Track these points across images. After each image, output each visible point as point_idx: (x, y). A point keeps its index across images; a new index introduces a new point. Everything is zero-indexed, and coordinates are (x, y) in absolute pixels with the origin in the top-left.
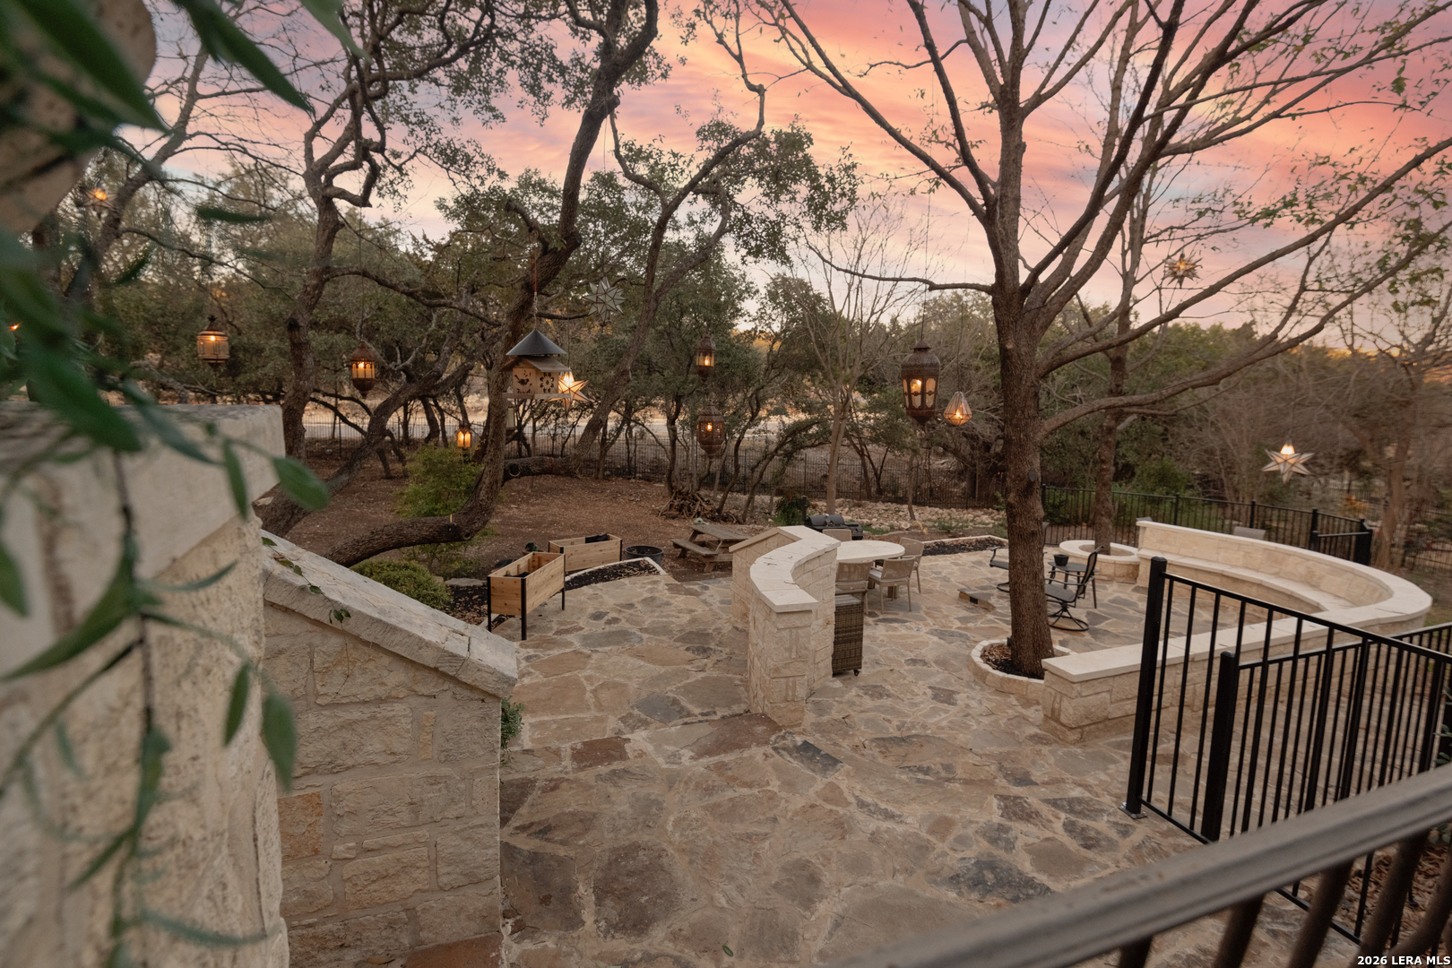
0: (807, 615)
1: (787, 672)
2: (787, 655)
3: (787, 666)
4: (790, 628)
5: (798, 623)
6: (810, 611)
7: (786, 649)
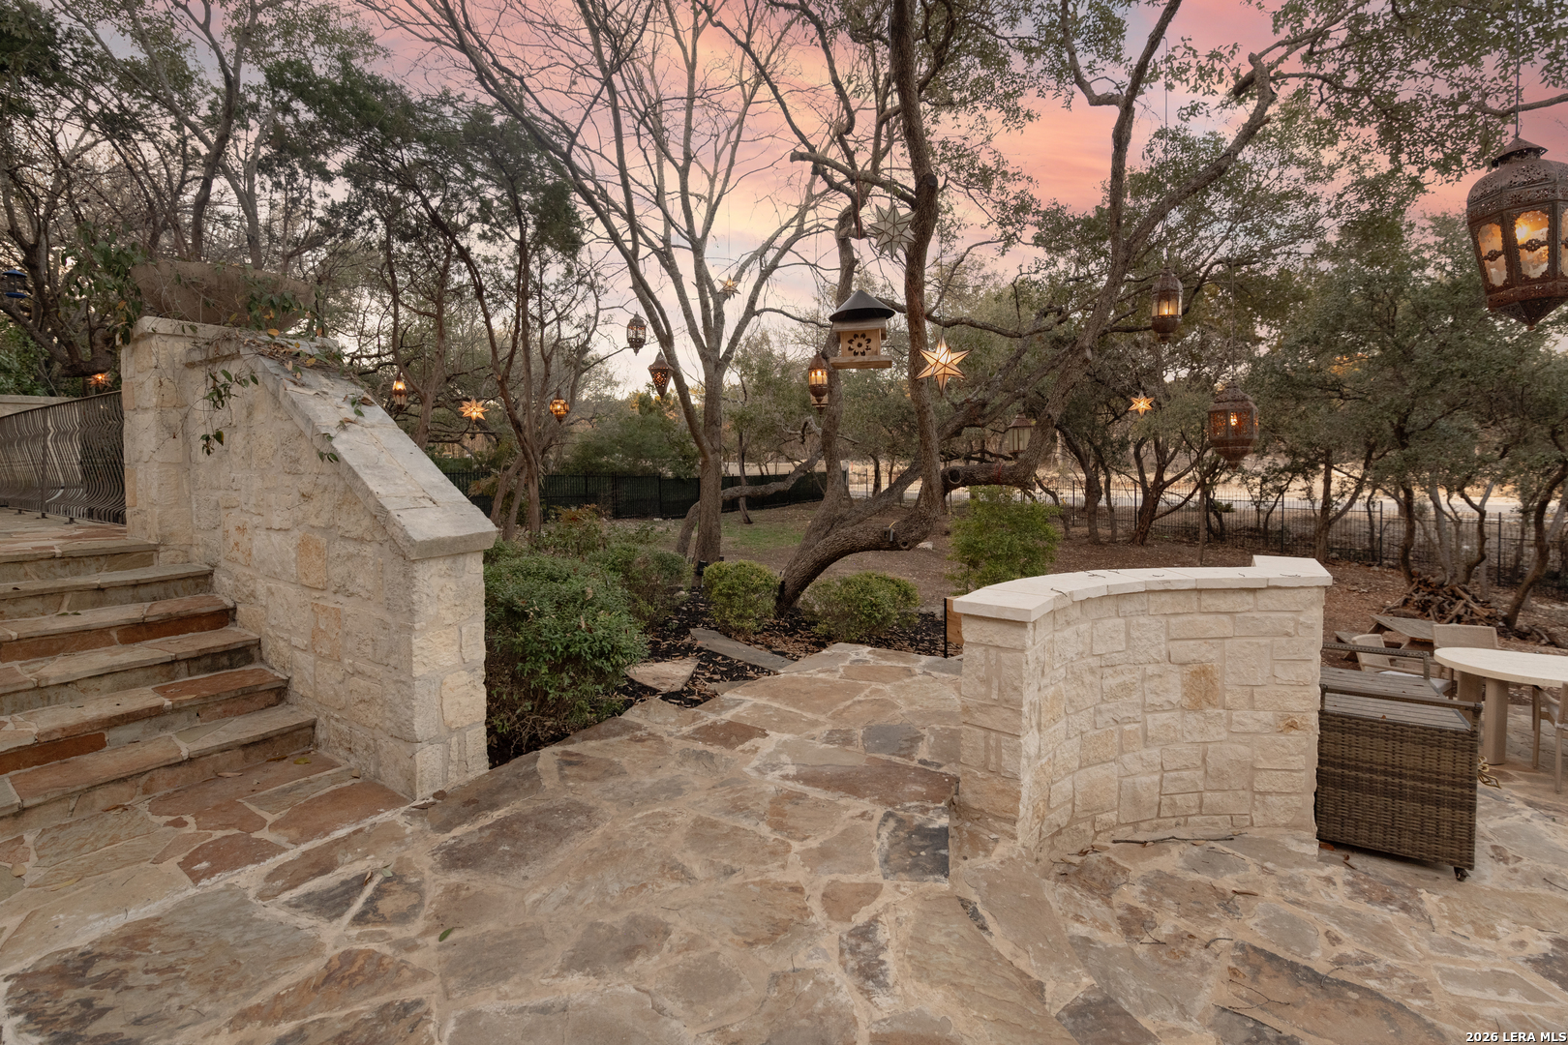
0: (1015, 632)
1: (985, 720)
2: (983, 690)
3: (984, 708)
4: (987, 646)
5: (998, 640)
6: (1022, 624)
7: (982, 681)
